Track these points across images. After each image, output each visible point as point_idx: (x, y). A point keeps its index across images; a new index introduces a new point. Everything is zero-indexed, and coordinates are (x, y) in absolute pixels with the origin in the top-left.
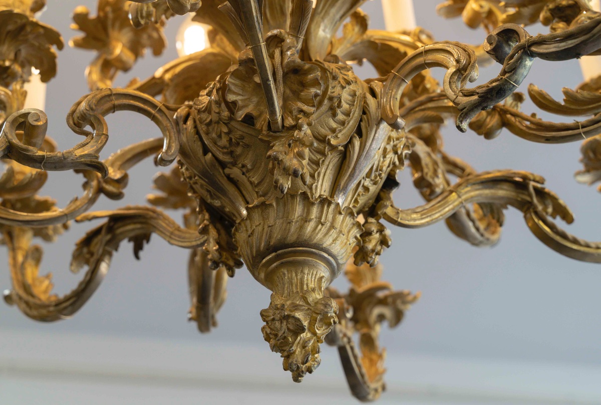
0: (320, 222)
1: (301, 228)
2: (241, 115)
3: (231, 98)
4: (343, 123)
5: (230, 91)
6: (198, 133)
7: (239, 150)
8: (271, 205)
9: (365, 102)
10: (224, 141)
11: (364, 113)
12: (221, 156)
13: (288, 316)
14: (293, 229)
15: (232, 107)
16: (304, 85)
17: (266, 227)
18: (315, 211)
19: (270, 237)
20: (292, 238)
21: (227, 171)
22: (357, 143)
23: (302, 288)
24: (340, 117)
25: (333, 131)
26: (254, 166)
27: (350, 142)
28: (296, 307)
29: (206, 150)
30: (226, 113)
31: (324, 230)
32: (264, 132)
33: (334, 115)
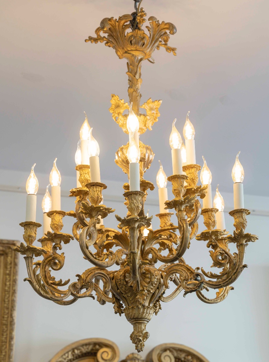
0: (147, 313)
1: (142, 315)
2: (129, 285)
3: (127, 280)
4: (154, 287)
5: (127, 278)
6: (116, 284)
7: (127, 292)
8: (135, 308)
9: (160, 281)
10: (123, 289)
11: (160, 283)
12: (122, 292)
13: (138, 338)
14: (140, 315)
15: (127, 282)
16: (145, 277)
17: (133, 313)
18: (146, 310)
19: (134, 316)
20: (140, 317)
21: (123, 295)
22: (157, 291)
23: (141, 329)
24: (154, 285)
25: (152, 289)
26: (131, 296)
27: (156, 291)
28: (140, 336)
29: (118, 289)
30: (125, 283)
31: (148, 314)
32: (135, 291)
33: (152, 285)
